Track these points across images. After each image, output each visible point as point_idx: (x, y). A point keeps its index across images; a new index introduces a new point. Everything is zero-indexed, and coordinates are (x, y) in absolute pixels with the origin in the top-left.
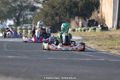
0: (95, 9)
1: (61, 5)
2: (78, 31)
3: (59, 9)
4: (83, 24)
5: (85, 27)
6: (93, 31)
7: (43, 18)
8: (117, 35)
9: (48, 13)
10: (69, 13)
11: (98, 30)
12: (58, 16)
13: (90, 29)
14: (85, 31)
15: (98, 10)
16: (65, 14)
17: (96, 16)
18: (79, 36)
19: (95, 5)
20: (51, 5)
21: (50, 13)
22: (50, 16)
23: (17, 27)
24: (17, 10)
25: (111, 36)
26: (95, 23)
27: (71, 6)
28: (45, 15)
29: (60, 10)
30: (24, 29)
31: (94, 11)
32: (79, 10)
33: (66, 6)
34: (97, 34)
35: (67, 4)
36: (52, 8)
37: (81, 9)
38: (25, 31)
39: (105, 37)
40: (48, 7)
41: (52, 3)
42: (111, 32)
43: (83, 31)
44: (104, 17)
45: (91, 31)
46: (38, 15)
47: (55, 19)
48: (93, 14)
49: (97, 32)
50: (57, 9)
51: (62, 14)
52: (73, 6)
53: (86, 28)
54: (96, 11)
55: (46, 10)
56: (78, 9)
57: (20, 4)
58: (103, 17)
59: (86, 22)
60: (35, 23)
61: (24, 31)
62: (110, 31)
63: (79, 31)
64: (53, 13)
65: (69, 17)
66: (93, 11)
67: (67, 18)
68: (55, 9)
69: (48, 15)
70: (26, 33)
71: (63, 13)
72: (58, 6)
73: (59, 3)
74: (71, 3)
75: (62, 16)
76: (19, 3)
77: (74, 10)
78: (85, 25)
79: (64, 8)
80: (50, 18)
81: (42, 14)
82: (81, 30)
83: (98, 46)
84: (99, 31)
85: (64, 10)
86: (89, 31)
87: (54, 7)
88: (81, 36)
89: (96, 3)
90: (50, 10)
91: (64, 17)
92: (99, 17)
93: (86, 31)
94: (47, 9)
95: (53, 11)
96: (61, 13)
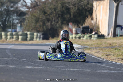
0: (89, 15)
1: (52, 11)
2: (72, 38)
3: (51, 14)
4: (77, 31)
5: (80, 34)
6: (89, 38)
7: (33, 24)
8: (116, 43)
9: (39, 18)
10: (61, 19)
11: (94, 37)
12: (50, 22)
13: (85, 36)
14: (79, 38)
15: (92, 17)
16: (57, 20)
17: (90, 23)
18: (77, 44)
19: (88, 11)
20: (42, 10)
21: (41, 19)
22: (41, 21)
23: (7, 33)
24: (4, 15)
25: (111, 45)
26: (89, 30)
27: (63, 12)
28: (36, 20)
29: (52, 16)
30: (15, 35)
31: (88, 17)
32: (72, 16)
33: (58, 12)
34: (94, 42)
35: (59, 9)
36: (43, 13)
37: (73, 15)
38: (16, 37)
39: (104, 45)
40: (39, 12)
41: (43, 8)
42: (109, 40)
43: (77, 39)
44: (99, 25)
45: (87, 39)
46: (28, 20)
47: (46, 25)
48: (86, 21)
49: (93, 39)
50: (49, 15)
51: (53, 20)
52: (65, 11)
53: (81, 36)
54: (89, 18)
55: (36, 16)
56: (70, 15)
57: (7, 8)
58: (97, 25)
59: (80, 29)
60: (24, 28)
61: (14, 37)
62: (106, 39)
63: (74, 38)
64: (44, 19)
65: (61, 23)
66: (86, 18)
67: (59, 24)
68: (46, 14)
69: (39, 21)
70: (17, 39)
71: (55, 19)
72: (50, 11)
73: (50, 9)
74: (63, 8)
75: (54, 22)
76: (5, 7)
77: (66, 16)
78: (79, 32)
79: (56, 14)
80: (41, 23)
81: (33, 20)
82: (76, 38)
83: (107, 55)
84: (95, 39)
85: (56, 16)
86: (84, 38)
87: (45, 13)
88: (79, 44)
89: (89, 9)
90: (41, 16)
91: (55, 24)
92: (92, 24)
93: (81, 38)
94: (38, 14)
95: (44, 17)
96: (52, 18)
